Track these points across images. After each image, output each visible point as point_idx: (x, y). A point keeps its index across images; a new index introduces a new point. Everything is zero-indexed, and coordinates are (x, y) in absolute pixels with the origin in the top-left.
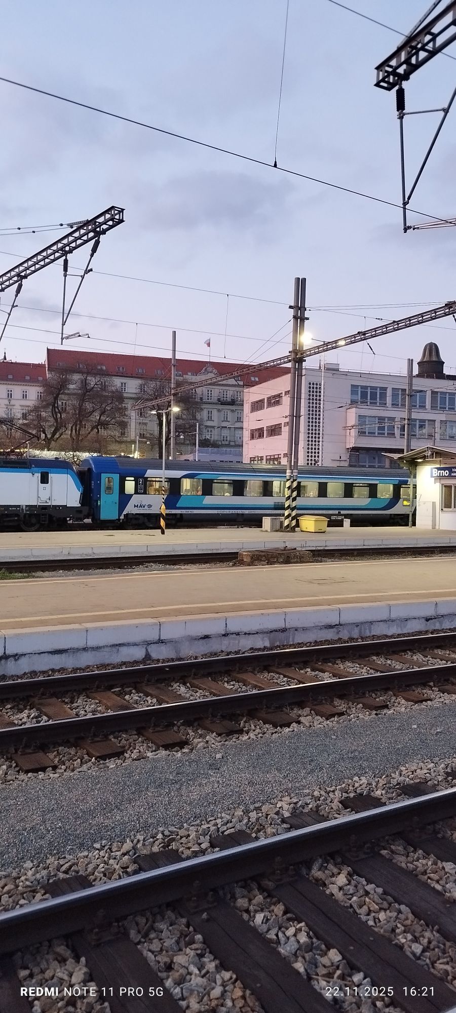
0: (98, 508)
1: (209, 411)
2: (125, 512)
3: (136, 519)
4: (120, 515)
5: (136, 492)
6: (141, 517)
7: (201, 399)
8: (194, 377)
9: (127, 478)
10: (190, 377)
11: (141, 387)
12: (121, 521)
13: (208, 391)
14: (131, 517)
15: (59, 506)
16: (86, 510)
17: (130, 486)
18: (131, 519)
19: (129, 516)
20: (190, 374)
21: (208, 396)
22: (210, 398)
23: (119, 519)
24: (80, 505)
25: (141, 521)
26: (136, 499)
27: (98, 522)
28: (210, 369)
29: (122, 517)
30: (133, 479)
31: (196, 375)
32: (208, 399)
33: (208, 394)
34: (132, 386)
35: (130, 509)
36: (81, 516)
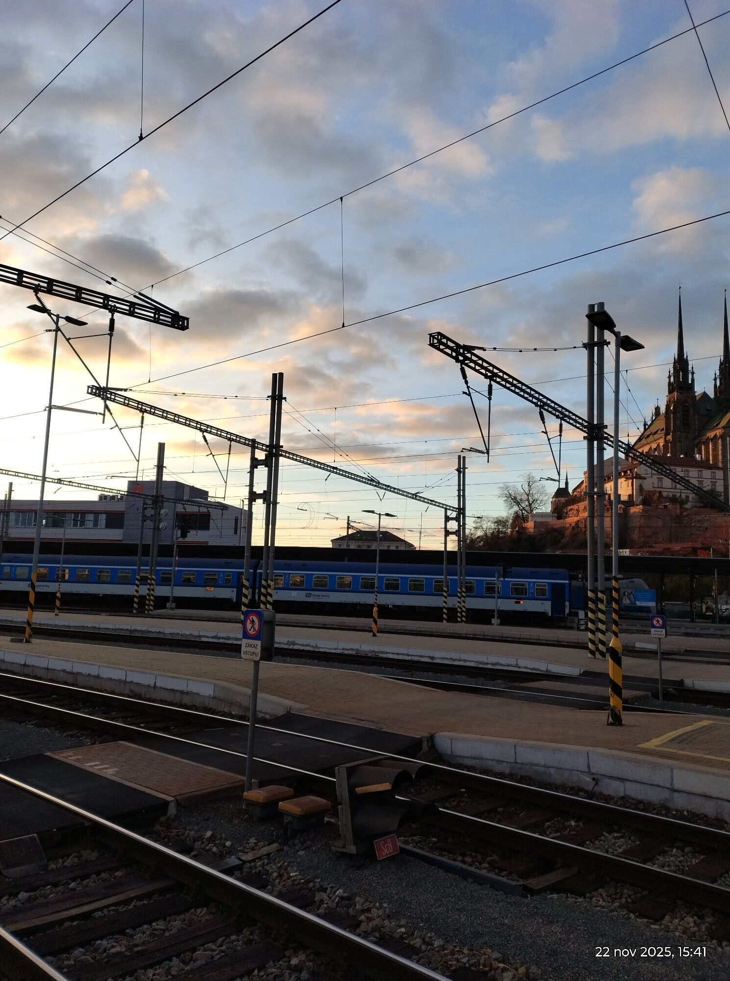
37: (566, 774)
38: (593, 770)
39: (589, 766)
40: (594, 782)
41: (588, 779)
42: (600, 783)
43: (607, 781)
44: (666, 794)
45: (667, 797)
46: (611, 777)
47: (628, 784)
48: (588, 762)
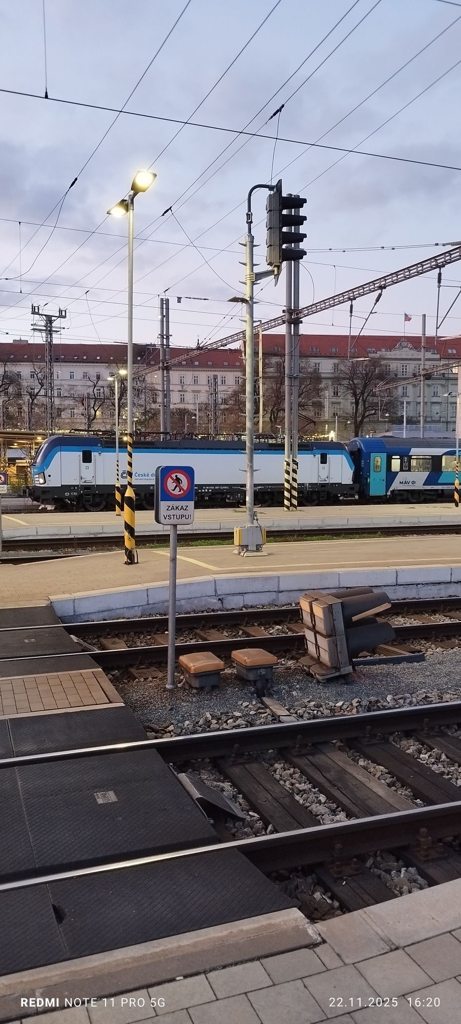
0: (368, 485)
1: (404, 387)
2: (391, 489)
3: (400, 495)
4: (387, 491)
5: (402, 470)
6: (404, 493)
7: (396, 375)
8: (388, 353)
9: (393, 457)
10: (383, 353)
11: (336, 366)
12: (388, 497)
13: (403, 366)
14: (398, 492)
15: (335, 484)
16: (357, 487)
17: (396, 464)
18: (396, 494)
19: (395, 493)
20: (383, 350)
21: (403, 372)
22: (405, 373)
23: (386, 495)
24: (352, 483)
25: (405, 497)
26: (401, 476)
27: (368, 498)
28: (404, 344)
29: (389, 493)
30: (398, 457)
31: (391, 351)
32: (403, 375)
33: (403, 369)
34: (326, 366)
35: (396, 485)
36: (353, 492)
37: (196, 601)
38: (219, 593)
39: (216, 591)
40: (220, 602)
41: (215, 601)
42: (224, 601)
43: (230, 598)
44: (274, 595)
45: (274, 598)
46: (233, 594)
47: (246, 596)
48: (215, 587)
